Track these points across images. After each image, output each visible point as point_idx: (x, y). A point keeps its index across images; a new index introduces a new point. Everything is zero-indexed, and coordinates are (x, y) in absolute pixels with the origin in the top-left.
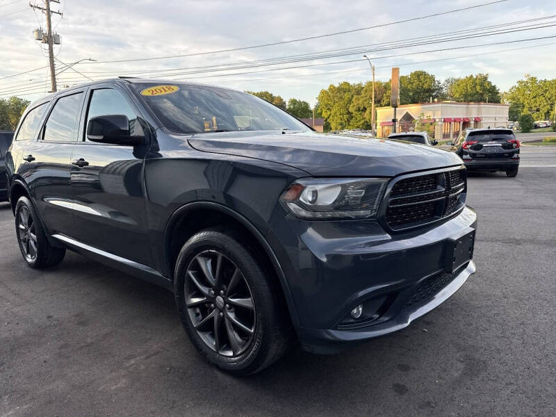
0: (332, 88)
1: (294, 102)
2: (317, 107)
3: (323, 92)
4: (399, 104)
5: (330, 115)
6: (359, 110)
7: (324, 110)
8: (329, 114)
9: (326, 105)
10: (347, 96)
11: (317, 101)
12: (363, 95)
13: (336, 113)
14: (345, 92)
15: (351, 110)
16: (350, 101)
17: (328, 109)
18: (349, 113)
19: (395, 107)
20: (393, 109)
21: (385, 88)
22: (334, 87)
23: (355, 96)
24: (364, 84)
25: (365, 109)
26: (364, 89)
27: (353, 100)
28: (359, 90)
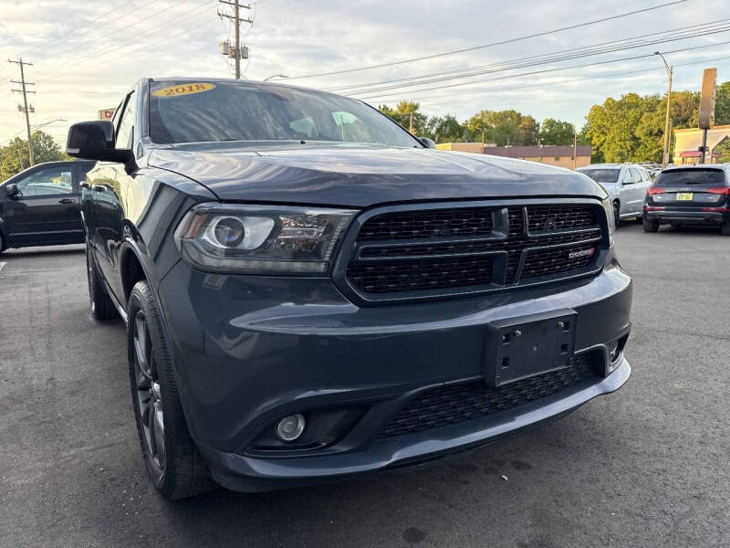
0: (610, 104)
1: (551, 123)
2: (585, 130)
3: (595, 109)
4: (712, 123)
5: (604, 141)
6: (651, 134)
7: (595, 134)
8: (603, 139)
9: (599, 127)
10: (632, 113)
11: (586, 122)
12: (659, 112)
13: (613, 138)
14: (629, 108)
15: (637, 134)
16: (637, 121)
17: (603, 133)
18: (634, 138)
19: (706, 128)
20: (702, 132)
21: (695, 101)
22: (614, 101)
23: (645, 114)
24: (662, 95)
25: (661, 133)
26: (662, 103)
27: (642, 119)
28: (653, 105)
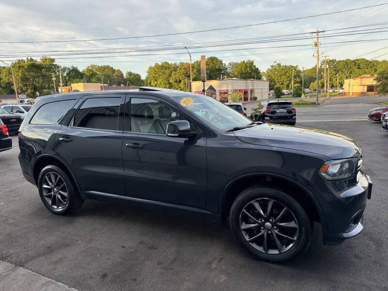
0: (157, 66)
1: (130, 74)
2: (147, 78)
3: (151, 68)
4: (206, 79)
5: (157, 84)
6: (176, 82)
7: (152, 81)
8: (156, 83)
9: (154, 77)
10: (167, 71)
11: (147, 74)
12: (178, 71)
13: (161, 83)
14: (166, 69)
15: (171, 81)
16: (170, 75)
17: (155, 80)
18: (170, 83)
19: (204, 81)
20: (203, 83)
21: (197, 67)
22: (159, 65)
23: (173, 72)
24: (178, 64)
25: (180, 81)
26: (179, 67)
27: (172, 74)
28: (175, 68)
